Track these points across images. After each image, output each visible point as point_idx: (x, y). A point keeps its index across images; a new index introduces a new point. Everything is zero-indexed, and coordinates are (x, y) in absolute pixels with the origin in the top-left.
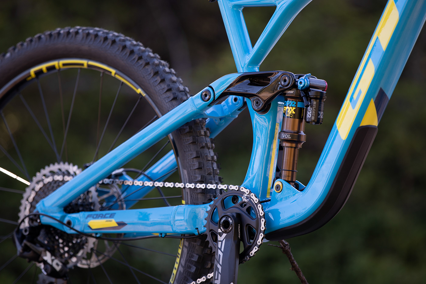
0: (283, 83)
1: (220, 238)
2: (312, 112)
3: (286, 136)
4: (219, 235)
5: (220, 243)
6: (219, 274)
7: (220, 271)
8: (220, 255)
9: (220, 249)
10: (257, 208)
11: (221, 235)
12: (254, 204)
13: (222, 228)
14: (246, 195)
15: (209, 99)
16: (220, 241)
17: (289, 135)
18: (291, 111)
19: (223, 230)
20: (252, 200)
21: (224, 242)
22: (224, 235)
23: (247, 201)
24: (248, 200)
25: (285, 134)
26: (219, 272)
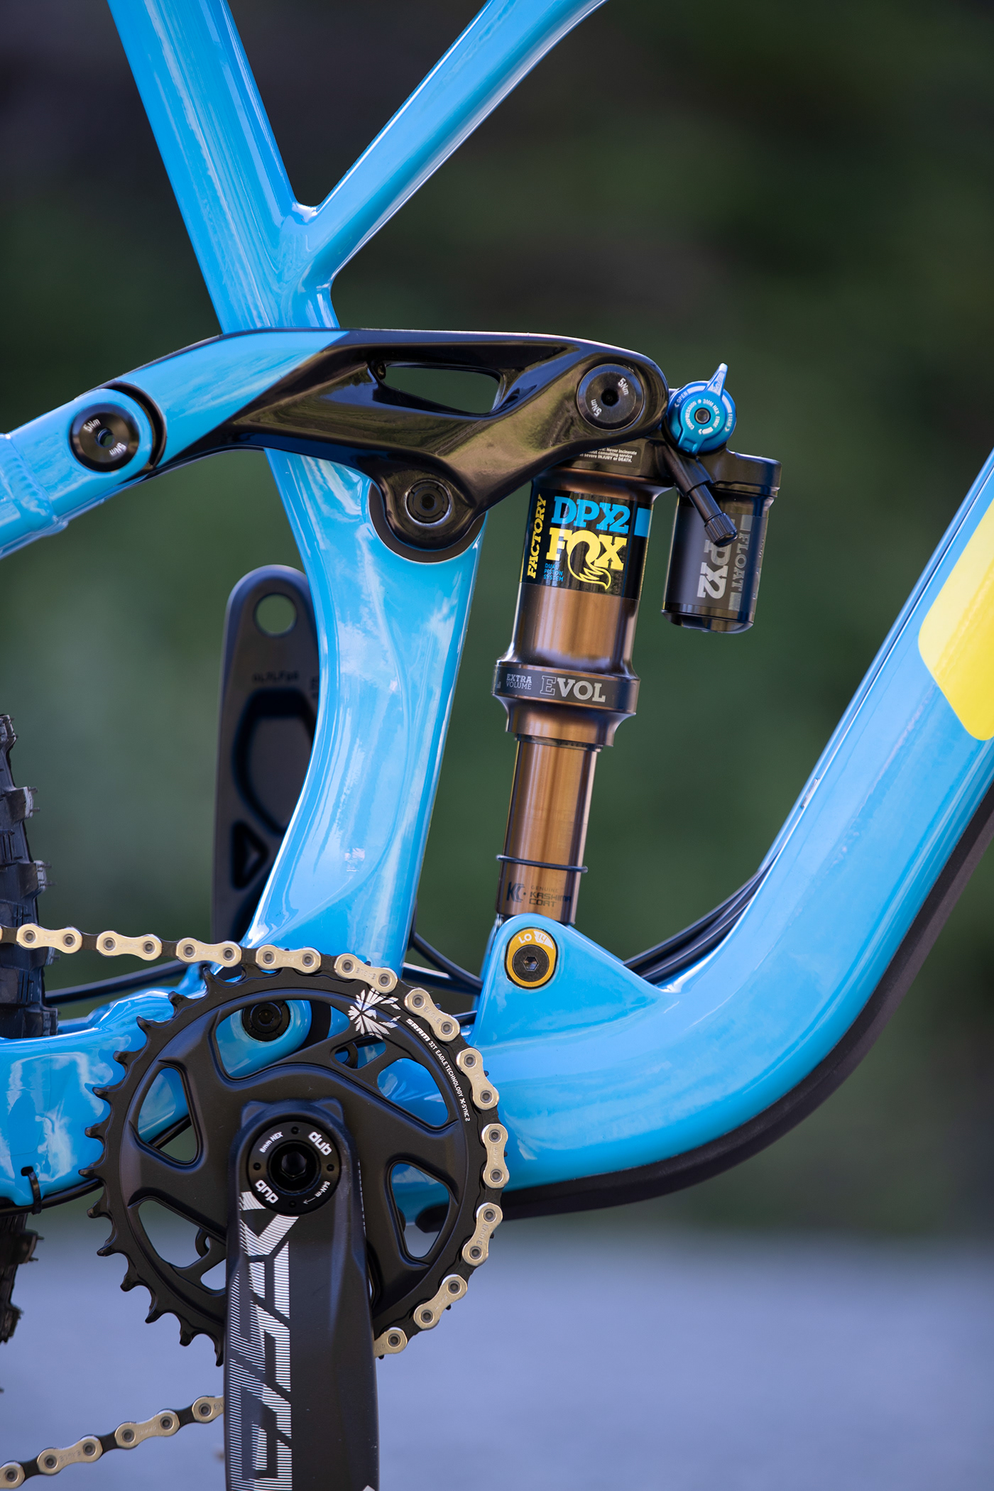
0: (597, 411)
1: (256, 1244)
2: (731, 572)
3: (583, 690)
4: (246, 1227)
5: (257, 1270)
6: (280, 1445)
7: (284, 1424)
8: (270, 1340)
9: (268, 1304)
10: (449, 1070)
11: (259, 1222)
12: (432, 1044)
13: (262, 1186)
14: (373, 999)
15: (126, 458)
16: (258, 1259)
17: (598, 686)
18: (606, 557)
19: (272, 1197)
20: (415, 1026)
21: (282, 1263)
22: (282, 1224)
23: (385, 1031)
24: (392, 1025)
25: (578, 679)
26: (274, 1436)
